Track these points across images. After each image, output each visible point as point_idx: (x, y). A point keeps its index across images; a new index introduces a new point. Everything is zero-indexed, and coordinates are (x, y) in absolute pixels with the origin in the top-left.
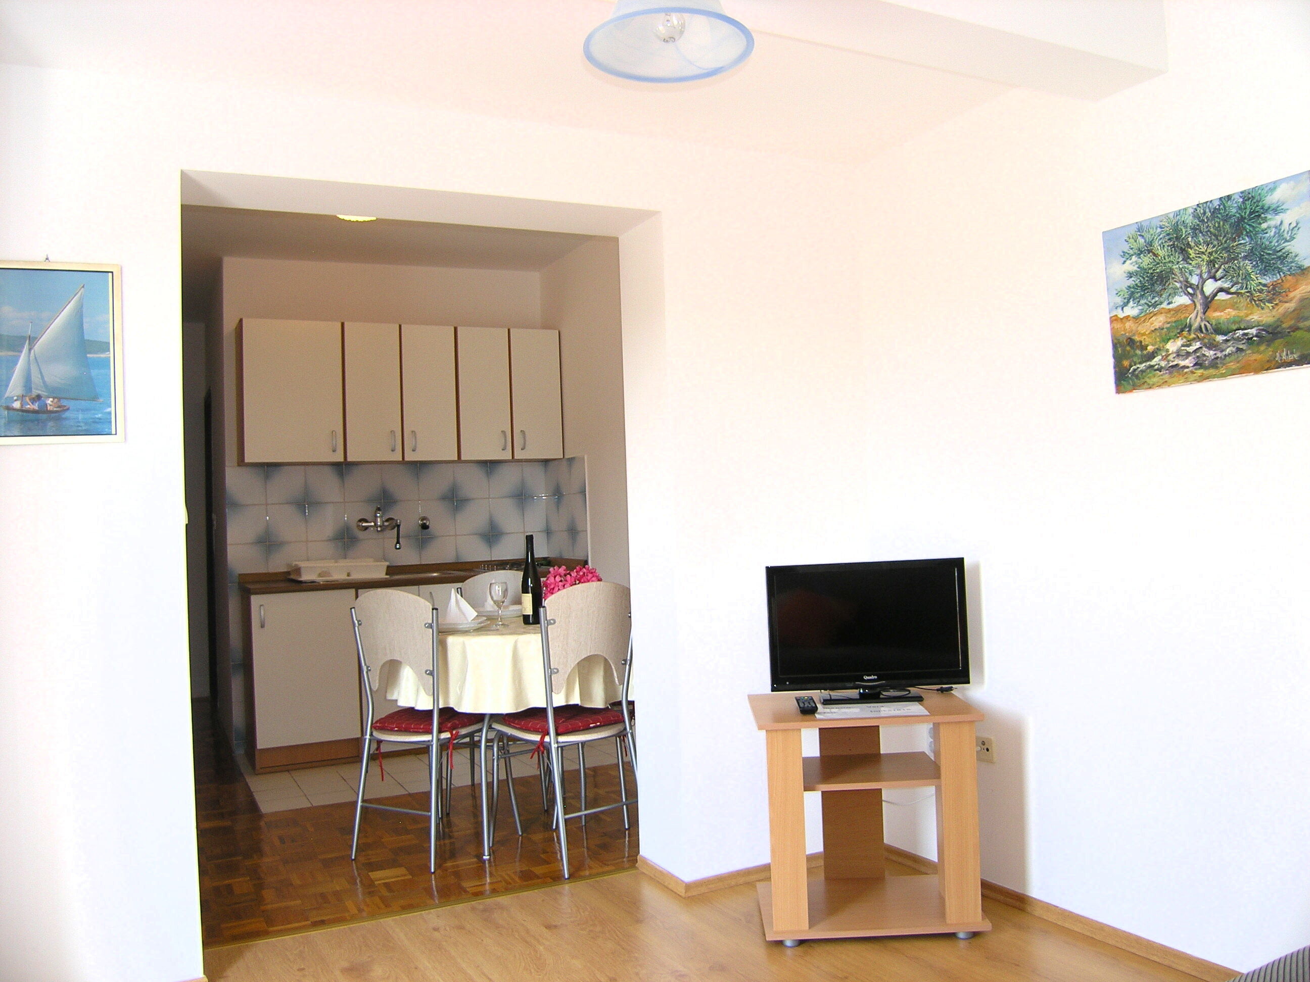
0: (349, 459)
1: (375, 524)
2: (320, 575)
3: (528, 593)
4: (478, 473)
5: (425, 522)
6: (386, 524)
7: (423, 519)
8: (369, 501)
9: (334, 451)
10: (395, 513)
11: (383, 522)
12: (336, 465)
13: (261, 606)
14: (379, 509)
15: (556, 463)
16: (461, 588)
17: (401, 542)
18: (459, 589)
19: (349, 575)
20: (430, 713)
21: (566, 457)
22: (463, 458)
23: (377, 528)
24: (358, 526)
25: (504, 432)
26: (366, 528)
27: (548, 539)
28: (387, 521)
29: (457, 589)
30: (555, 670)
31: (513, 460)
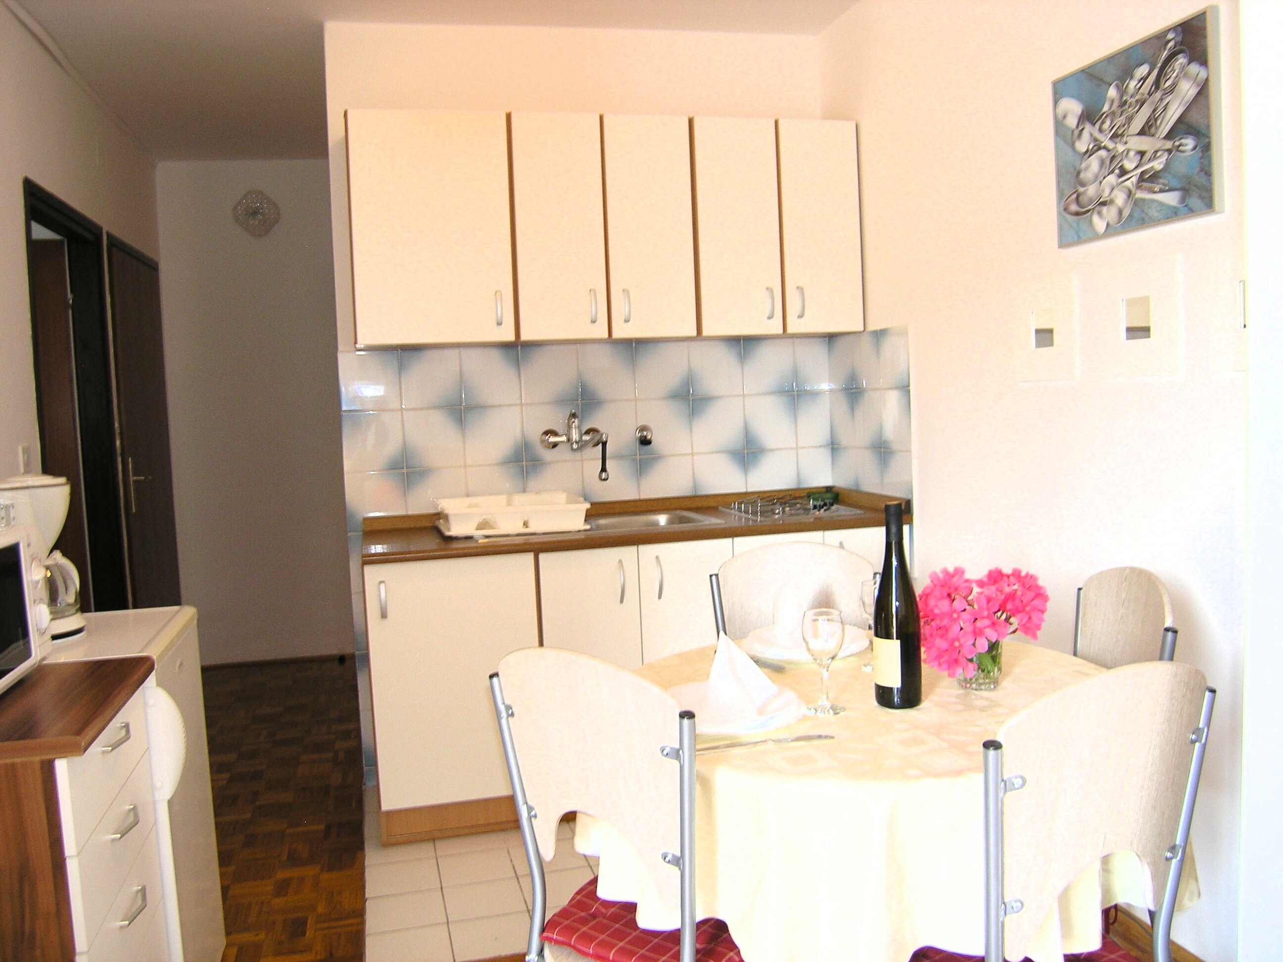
0: (524, 337)
1: (569, 440)
2: (480, 527)
3: (888, 636)
4: (724, 357)
5: (645, 433)
6: (586, 438)
7: (643, 429)
8: (560, 402)
9: (499, 324)
10: (600, 421)
11: (581, 436)
12: (506, 346)
13: (381, 582)
14: (574, 416)
15: (851, 337)
16: (717, 575)
17: (608, 470)
18: (714, 578)
19: (526, 524)
20: (675, 937)
21: (871, 327)
22: (705, 332)
23: (572, 444)
24: (543, 441)
25: (768, 289)
26: (555, 445)
27: (833, 460)
28: (587, 432)
29: (711, 576)
30: (1014, 904)
31: (785, 335)
